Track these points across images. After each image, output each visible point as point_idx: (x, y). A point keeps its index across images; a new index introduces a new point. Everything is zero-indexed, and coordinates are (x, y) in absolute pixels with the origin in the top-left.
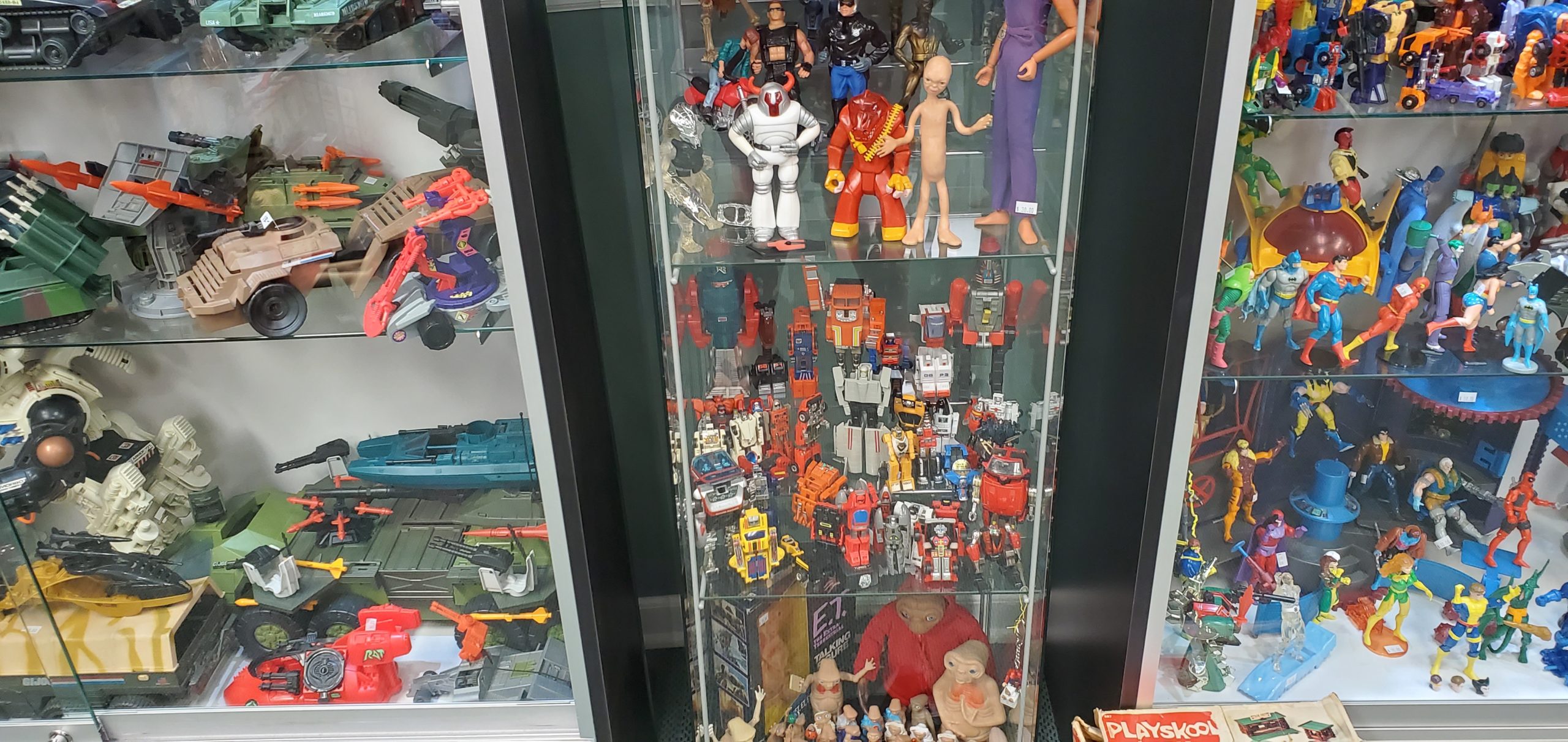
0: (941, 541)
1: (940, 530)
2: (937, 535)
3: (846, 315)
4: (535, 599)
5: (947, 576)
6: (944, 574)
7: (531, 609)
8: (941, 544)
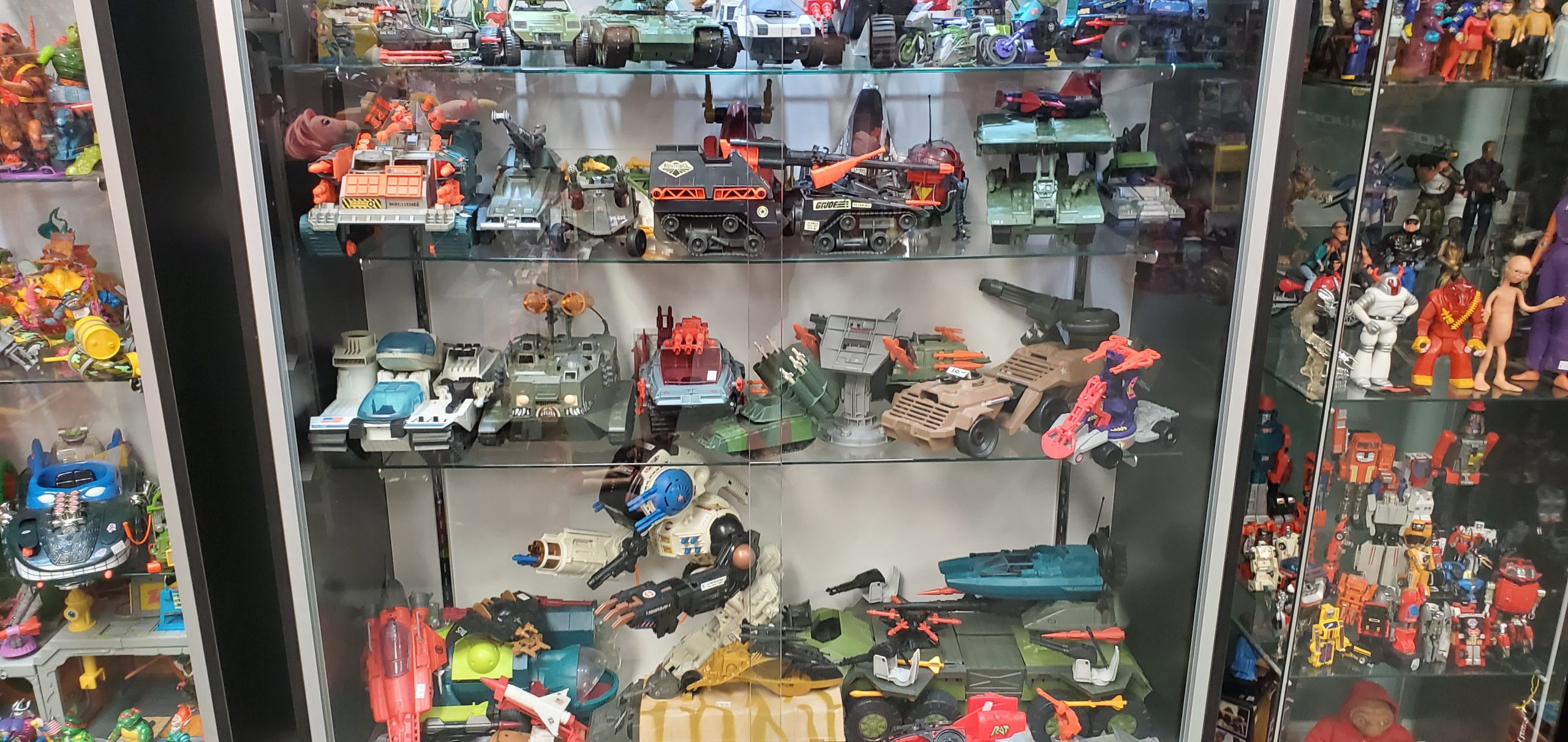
0: (1474, 632)
1: (1472, 623)
2: (1469, 627)
3: (1366, 456)
4: (1116, 688)
5: (1478, 661)
6: (1476, 660)
7: (1110, 697)
8: (1474, 633)
